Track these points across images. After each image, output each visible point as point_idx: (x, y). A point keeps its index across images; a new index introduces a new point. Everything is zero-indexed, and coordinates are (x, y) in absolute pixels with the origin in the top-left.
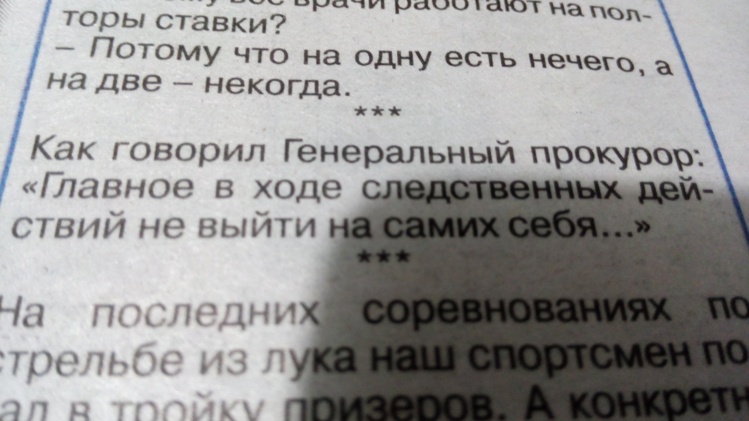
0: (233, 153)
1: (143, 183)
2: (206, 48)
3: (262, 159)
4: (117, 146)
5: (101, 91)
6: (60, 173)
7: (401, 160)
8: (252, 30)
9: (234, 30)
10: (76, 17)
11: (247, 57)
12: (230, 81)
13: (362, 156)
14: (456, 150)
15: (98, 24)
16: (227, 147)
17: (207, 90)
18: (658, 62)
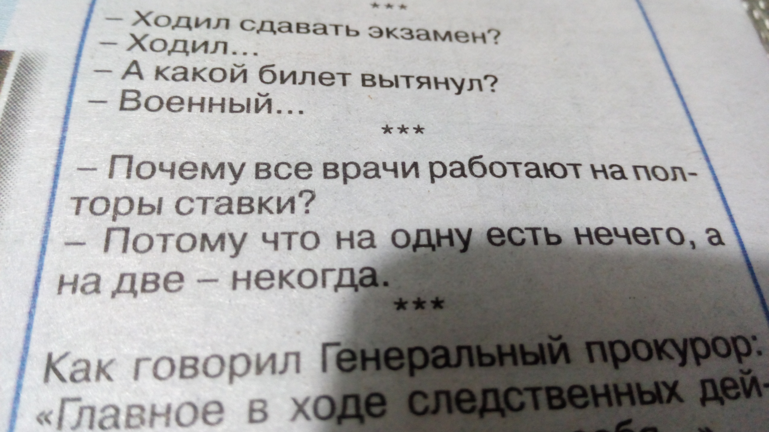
0: (266, 364)
1: (169, 408)
2: (231, 236)
3: (298, 370)
4: (138, 361)
5: (118, 295)
6: (78, 399)
7: (447, 364)
8: (280, 211)
9: (260, 212)
10: (85, 204)
11: (276, 243)
12: (258, 274)
13: (406, 361)
14: (506, 349)
15: (110, 212)
16: (258, 357)
17: (234, 287)
18: (708, 231)
